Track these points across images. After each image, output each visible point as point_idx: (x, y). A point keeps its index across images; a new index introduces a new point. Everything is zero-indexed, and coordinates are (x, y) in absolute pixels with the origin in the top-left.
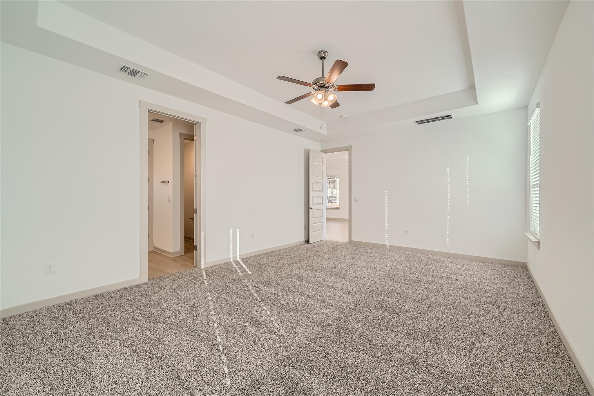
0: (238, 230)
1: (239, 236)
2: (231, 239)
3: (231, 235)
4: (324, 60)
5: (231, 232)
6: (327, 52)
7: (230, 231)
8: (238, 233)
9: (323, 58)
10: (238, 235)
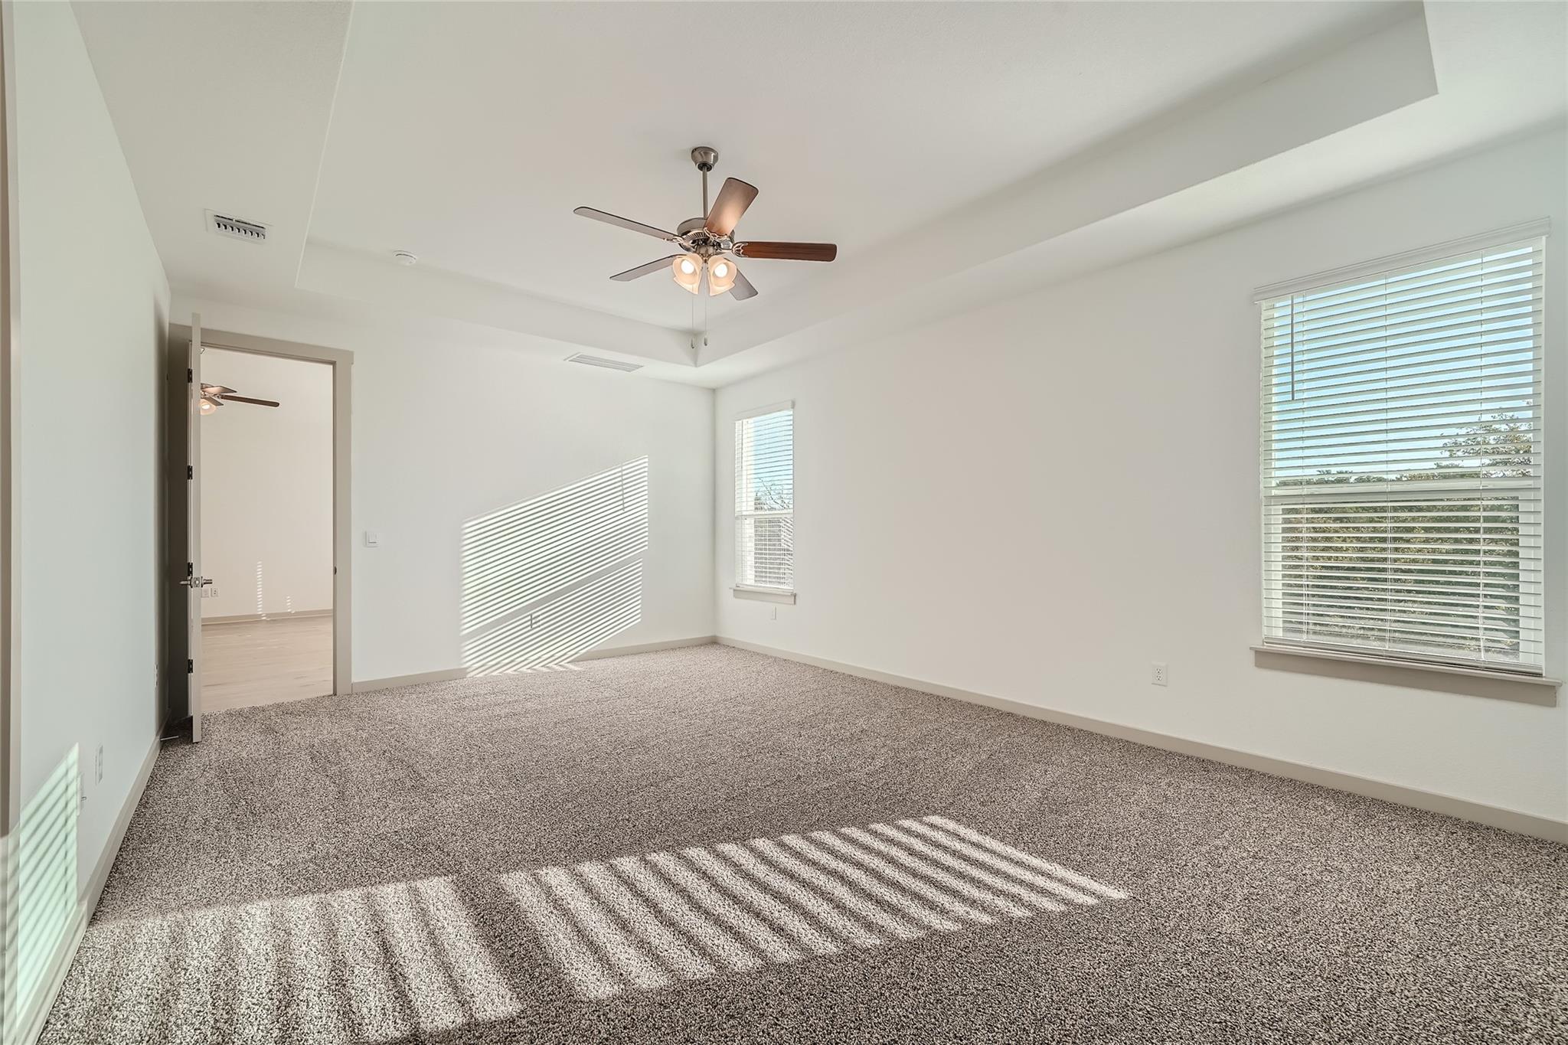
4: (708, 173)
6: (712, 150)
9: (705, 167)
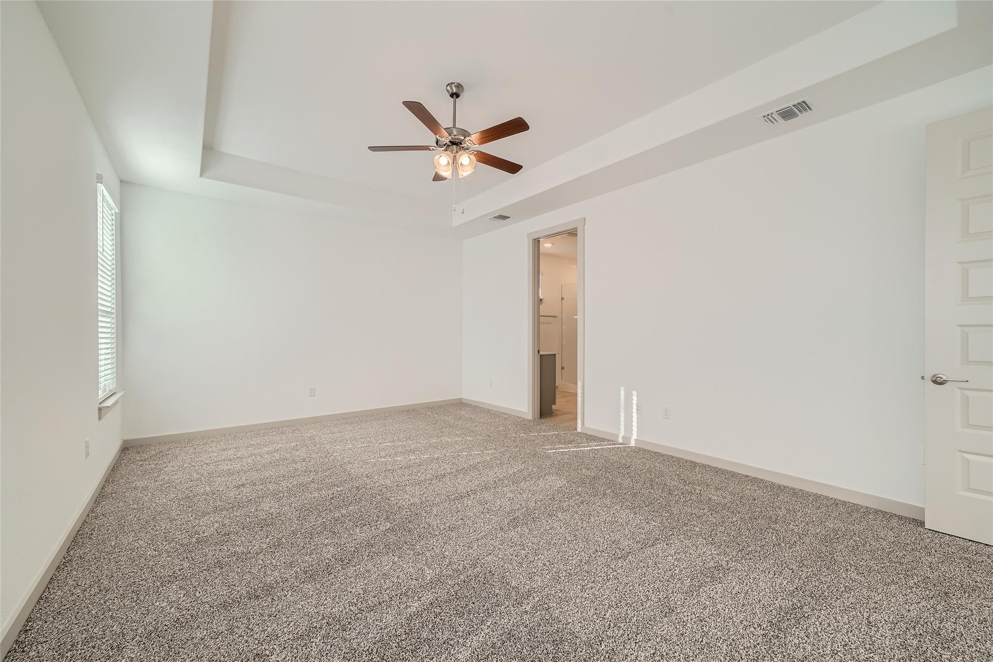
0: (634, 393)
1: (636, 405)
2: (622, 406)
3: (622, 398)
5: (622, 393)
7: (620, 390)
8: (635, 398)
9: (455, 95)
10: (635, 402)
